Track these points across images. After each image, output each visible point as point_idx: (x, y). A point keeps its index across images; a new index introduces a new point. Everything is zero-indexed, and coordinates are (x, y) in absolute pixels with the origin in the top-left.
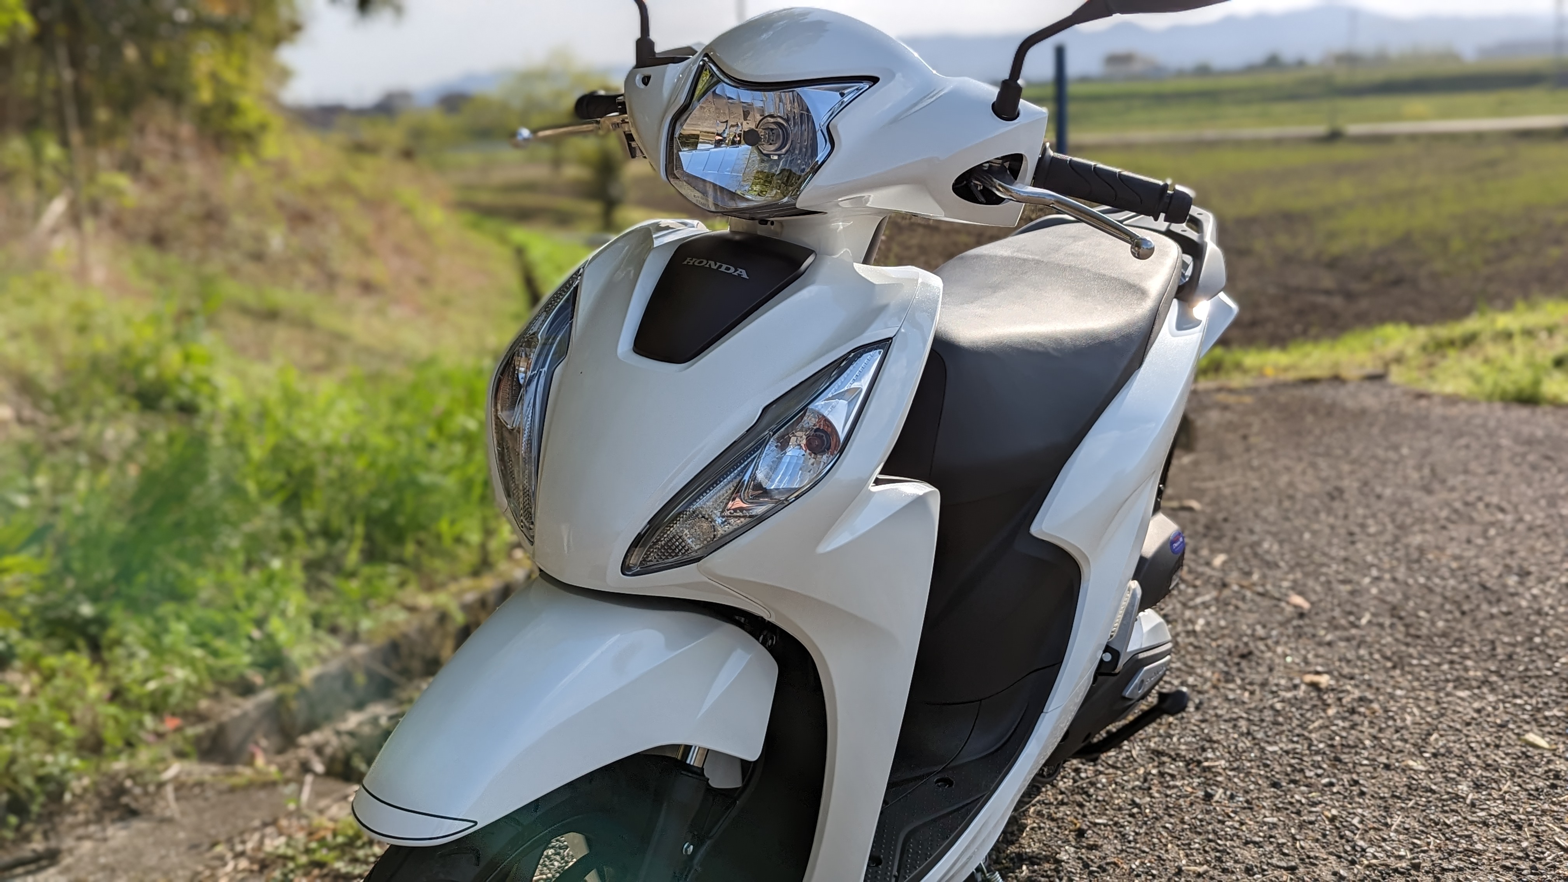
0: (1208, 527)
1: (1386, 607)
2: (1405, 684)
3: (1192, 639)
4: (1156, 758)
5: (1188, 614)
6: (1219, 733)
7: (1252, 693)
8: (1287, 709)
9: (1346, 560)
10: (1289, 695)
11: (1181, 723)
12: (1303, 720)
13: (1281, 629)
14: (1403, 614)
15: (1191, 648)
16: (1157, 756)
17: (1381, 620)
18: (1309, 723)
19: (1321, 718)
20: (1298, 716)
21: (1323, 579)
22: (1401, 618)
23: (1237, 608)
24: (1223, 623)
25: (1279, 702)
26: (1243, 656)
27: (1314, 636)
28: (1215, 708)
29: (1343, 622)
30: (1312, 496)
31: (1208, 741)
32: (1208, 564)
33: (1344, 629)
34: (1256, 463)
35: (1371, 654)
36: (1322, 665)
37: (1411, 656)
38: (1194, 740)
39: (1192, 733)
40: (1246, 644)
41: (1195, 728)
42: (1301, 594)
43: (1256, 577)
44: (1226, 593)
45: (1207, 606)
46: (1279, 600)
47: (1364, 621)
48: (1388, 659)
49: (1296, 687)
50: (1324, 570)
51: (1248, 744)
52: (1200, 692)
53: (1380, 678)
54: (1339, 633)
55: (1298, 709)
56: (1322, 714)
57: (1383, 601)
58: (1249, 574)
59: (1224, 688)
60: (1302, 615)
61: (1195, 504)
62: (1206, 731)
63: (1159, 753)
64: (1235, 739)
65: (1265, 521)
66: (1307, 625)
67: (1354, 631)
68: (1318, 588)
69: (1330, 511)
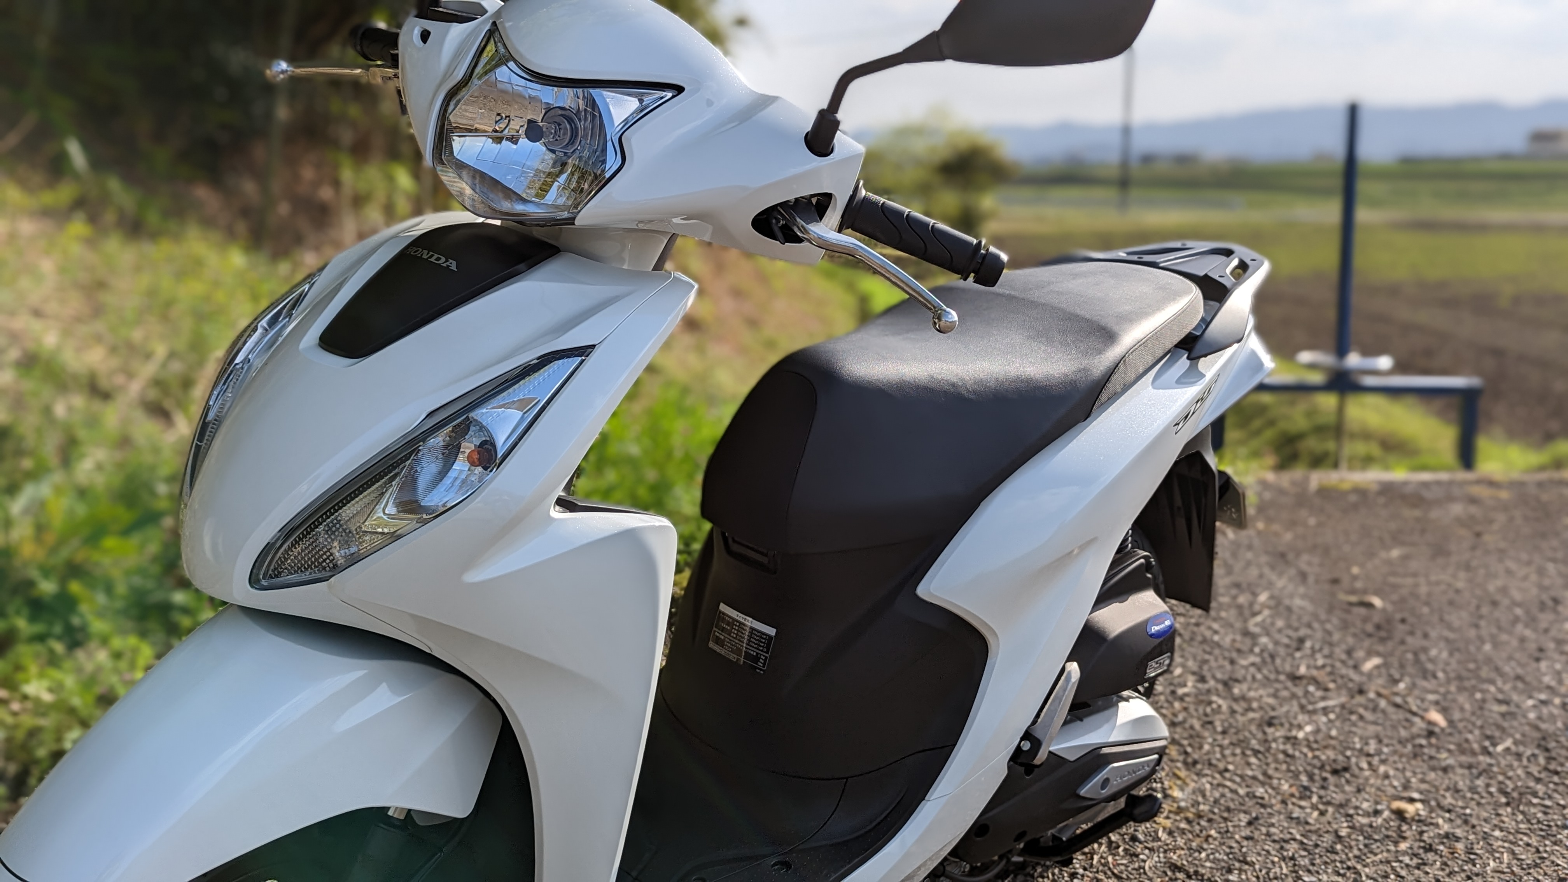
0: (1378, 627)
1: (1536, 735)
2: (1510, 824)
3: (1289, 748)
4: (1169, 873)
5: (1301, 718)
6: (1259, 854)
7: (1322, 813)
8: (1353, 837)
9: (1518, 678)
10: (1365, 821)
11: (1222, 838)
12: (1366, 850)
13: (1399, 747)
14: (1552, 745)
15: (1281, 756)
16: (1174, 872)
17: (1521, 749)
18: (1369, 855)
19: (1388, 851)
20: (1361, 847)
21: (1478, 696)
22: (1547, 750)
23: (1361, 717)
24: (1334, 733)
25: (1349, 827)
26: (1335, 772)
27: (1431, 758)
28: (1273, 825)
29: (1476, 746)
30: (1519, 605)
31: (1240, 861)
32: (1356, 667)
33: (1474, 753)
34: (1474, 563)
35: (1488, 785)
36: (1421, 793)
37: (1535, 794)
38: (1225, 858)
39: (1228, 850)
40: (1348, 758)
41: (1234, 845)
42: (1444, 711)
43: (1402, 686)
44: (1359, 699)
45: (1325, 711)
46: (1414, 714)
47: (1500, 748)
48: (1505, 794)
49: (1377, 813)
50: (1485, 686)
51: (1285, 871)
52: (1263, 806)
53: (1485, 815)
54: (1464, 759)
55: (1365, 838)
56: (1392, 848)
57: (1537, 728)
58: (1396, 682)
59: (1293, 804)
60: (1430, 734)
61: (1377, 602)
62: (1244, 850)
63: (1175, 868)
64: (1273, 862)
65: (1450, 627)
66: (1430, 745)
67: (1484, 759)
68: (1467, 706)
69: (1531, 621)
